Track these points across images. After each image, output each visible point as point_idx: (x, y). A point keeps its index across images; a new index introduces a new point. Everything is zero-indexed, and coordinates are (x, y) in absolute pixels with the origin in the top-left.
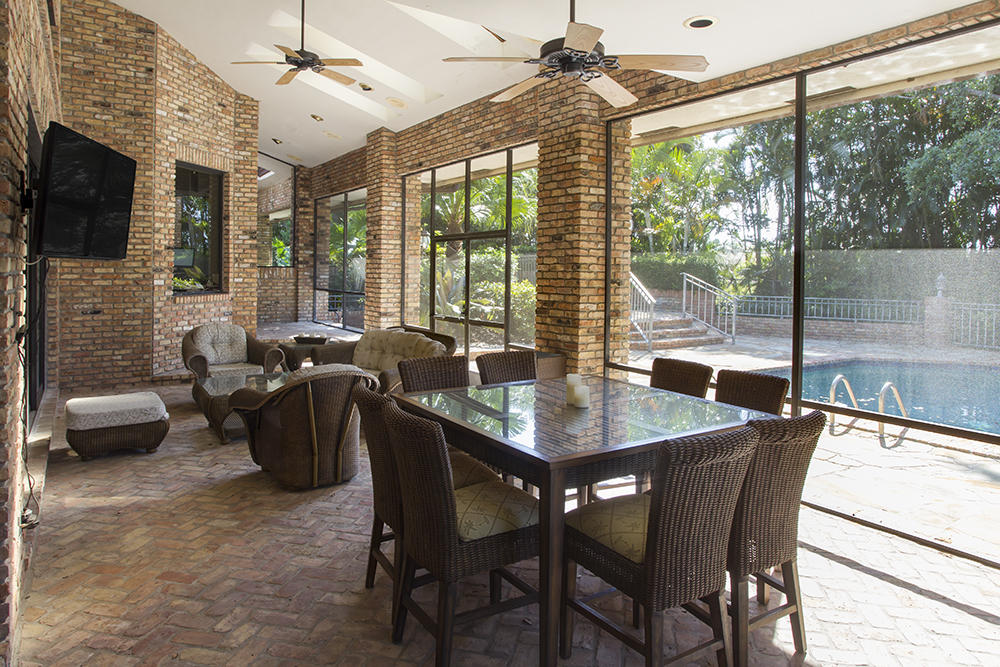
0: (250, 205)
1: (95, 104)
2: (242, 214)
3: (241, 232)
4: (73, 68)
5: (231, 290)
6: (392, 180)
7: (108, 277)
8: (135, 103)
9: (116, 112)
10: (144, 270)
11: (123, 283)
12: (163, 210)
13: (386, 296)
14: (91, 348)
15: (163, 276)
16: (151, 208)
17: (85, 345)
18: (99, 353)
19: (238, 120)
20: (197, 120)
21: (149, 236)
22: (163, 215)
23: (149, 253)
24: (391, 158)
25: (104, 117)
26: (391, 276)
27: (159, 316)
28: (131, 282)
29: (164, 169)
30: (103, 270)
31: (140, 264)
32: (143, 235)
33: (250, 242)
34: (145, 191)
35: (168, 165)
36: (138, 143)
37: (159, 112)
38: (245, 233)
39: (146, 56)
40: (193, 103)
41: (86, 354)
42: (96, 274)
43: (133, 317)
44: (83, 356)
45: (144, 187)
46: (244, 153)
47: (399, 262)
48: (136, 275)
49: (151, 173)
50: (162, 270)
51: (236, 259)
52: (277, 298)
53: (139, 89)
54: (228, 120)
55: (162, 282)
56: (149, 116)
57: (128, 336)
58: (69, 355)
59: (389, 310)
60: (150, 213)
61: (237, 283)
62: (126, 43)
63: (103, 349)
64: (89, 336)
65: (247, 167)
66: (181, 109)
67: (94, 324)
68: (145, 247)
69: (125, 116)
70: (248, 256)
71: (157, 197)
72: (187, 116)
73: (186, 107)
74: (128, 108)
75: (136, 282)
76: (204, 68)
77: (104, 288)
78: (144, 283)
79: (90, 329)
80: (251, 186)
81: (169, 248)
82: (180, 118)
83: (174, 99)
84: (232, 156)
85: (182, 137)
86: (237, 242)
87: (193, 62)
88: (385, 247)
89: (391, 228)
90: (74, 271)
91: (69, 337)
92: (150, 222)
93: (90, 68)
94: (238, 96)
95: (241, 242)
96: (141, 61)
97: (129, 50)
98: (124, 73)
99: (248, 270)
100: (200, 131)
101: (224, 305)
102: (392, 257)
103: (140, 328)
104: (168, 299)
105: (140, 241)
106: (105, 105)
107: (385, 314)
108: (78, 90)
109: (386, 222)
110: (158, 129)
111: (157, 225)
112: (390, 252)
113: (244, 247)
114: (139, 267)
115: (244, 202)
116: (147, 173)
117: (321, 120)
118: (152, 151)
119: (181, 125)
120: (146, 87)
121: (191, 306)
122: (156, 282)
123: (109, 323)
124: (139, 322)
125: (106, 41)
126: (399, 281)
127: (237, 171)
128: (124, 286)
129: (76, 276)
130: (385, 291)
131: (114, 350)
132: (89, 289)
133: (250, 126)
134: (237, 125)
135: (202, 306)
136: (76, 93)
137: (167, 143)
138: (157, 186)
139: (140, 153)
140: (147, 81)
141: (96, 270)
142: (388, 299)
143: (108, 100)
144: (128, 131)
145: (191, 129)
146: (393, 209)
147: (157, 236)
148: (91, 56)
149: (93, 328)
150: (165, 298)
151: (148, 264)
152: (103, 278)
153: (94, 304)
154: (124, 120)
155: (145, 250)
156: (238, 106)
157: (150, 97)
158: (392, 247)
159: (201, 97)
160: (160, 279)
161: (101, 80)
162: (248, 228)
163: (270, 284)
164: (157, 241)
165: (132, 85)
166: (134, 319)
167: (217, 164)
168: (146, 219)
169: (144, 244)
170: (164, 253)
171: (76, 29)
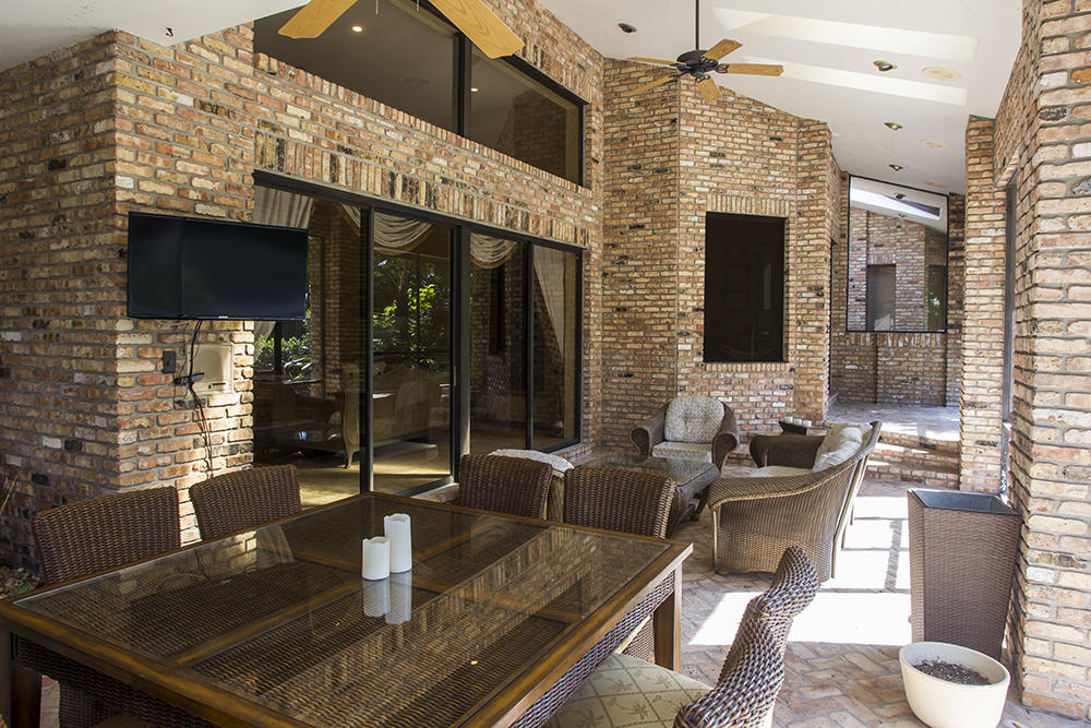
0: (815, 254)
1: (629, 169)
2: (806, 266)
3: (805, 289)
4: (613, 139)
5: (790, 359)
6: (986, 196)
7: (638, 340)
8: (661, 159)
9: (645, 173)
10: (669, 334)
11: (650, 346)
12: (689, 268)
13: (974, 376)
14: (624, 410)
15: (690, 340)
16: (675, 267)
17: (619, 406)
18: (631, 416)
19: (801, 153)
20: (736, 163)
21: (673, 297)
22: (691, 274)
23: (672, 315)
24: (984, 160)
25: (636, 180)
26: (983, 346)
27: (685, 383)
28: (658, 346)
29: (691, 224)
30: (635, 334)
31: (666, 327)
32: (668, 297)
33: (815, 300)
34: (670, 249)
35: (696, 219)
36: (664, 201)
37: (683, 163)
38: (810, 289)
39: (670, 107)
40: (731, 145)
41: (621, 415)
42: (628, 338)
43: (660, 382)
44: (619, 417)
45: (669, 246)
46: (808, 191)
47: (1000, 324)
48: (661, 339)
49: (676, 230)
50: (688, 334)
51: (799, 322)
52: (916, 372)
53: (665, 144)
54: (787, 155)
55: (689, 347)
56: (673, 170)
57: (654, 402)
58: (608, 415)
59: (979, 399)
60: (675, 273)
61: (800, 351)
62: (653, 100)
63: (633, 413)
64: (624, 398)
65: (812, 208)
66: (713, 155)
67: (627, 387)
68: (670, 309)
69: (653, 175)
70: (814, 318)
71: (683, 255)
72: (722, 161)
73: (720, 151)
74: (655, 166)
75: (662, 345)
76: (747, 101)
77: (636, 350)
78: (668, 347)
79: (624, 392)
80: (816, 230)
81: (697, 310)
82: (712, 166)
83: (703, 145)
84: (791, 197)
85: (715, 185)
86: (800, 301)
87: (731, 99)
88: (973, 300)
89: (985, 270)
90: (613, 334)
91: (608, 397)
92: (674, 282)
93: (625, 135)
94: (801, 123)
95: (804, 300)
96: (666, 114)
97: (655, 107)
98: (651, 131)
99: (813, 335)
100: (741, 176)
101: (781, 376)
102: (986, 316)
103: (665, 394)
104: (697, 365)
105: (665, 303)
106: (637, 168)
107: (973, 405)
108: (616, 158)
109: (975, 263)
110: (682, 182)
111: (682, 285)
112: (982, 308)
113: (808, 306)
114: (663, 331)
115: (808, 252)
116: (672, 231)
117: (900, 127)
118: (676, 206)
119: (714, 172)
120: (670, 140)
121: (729, 375)
122: (680, 347)
123: (639, 387)
124: (664, 388)
125: (638, 104)
126: (999, 354)
127: (800, 214)
128: (652, 350)
129: (614, 339)
130: (972, 368)
131: (643, 414)
132: (623, 352)
133: (815, 156)
134: (800, 158)
135: (745, 376)
136: (615, 162)
137: (695, 195)
138: (682, 243)
139: (665, 210)
140: (672, 133)
141: (630, 334)
142: (977, 381)
143: (639, 162)
144: (655, 190)
145: (729, 175)
146: (989, 240)
147: (682, 297)
148: (626, 122)
149: (626, 390)
150: (693, 365)
151: (673, 327)
152: (635, 342)
153: (628, 367)
154: (652, 180)
155: (670, 313)
156: (801, 135)
157: (673, 151)
158: (985, 300)
159: (744, 137)
160: (686, 343)
161: (633, 143)
162: (813, 283)
163: (906, 354)
164: (681, 303)
165: (658, 142)
166: (660, 385)
167: (770, 209)
168: (671, 279)
169: (669, 306)
170: (692, 315)
171: (615, 101)
